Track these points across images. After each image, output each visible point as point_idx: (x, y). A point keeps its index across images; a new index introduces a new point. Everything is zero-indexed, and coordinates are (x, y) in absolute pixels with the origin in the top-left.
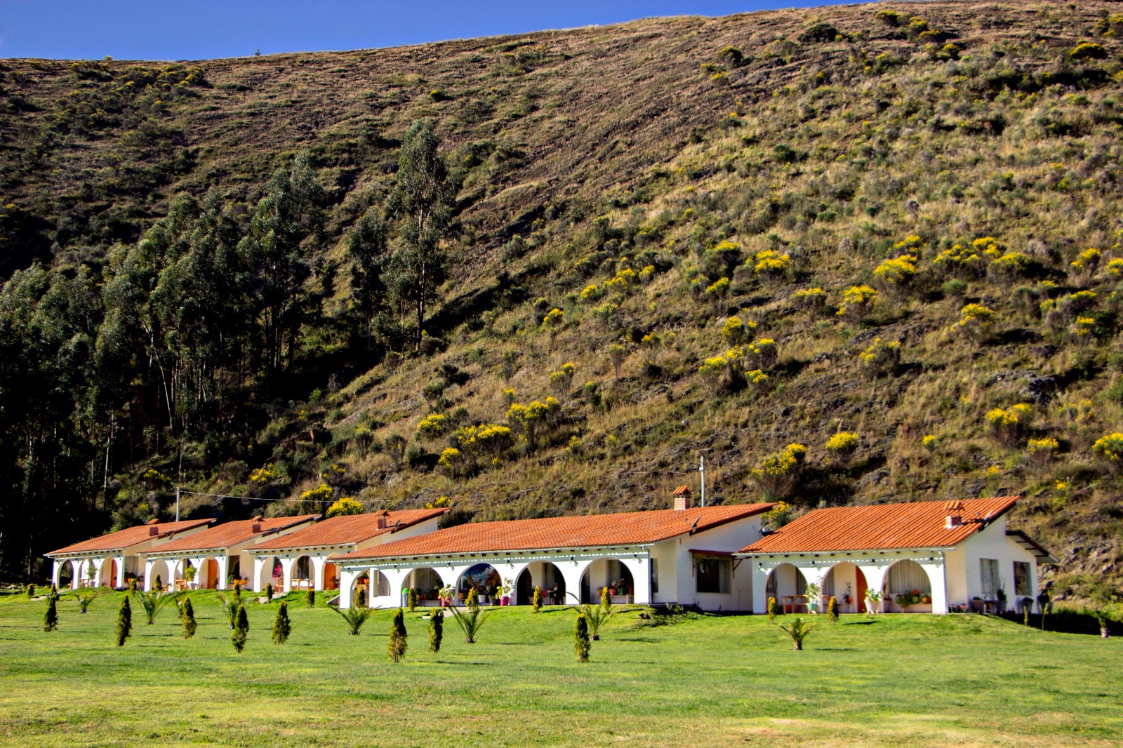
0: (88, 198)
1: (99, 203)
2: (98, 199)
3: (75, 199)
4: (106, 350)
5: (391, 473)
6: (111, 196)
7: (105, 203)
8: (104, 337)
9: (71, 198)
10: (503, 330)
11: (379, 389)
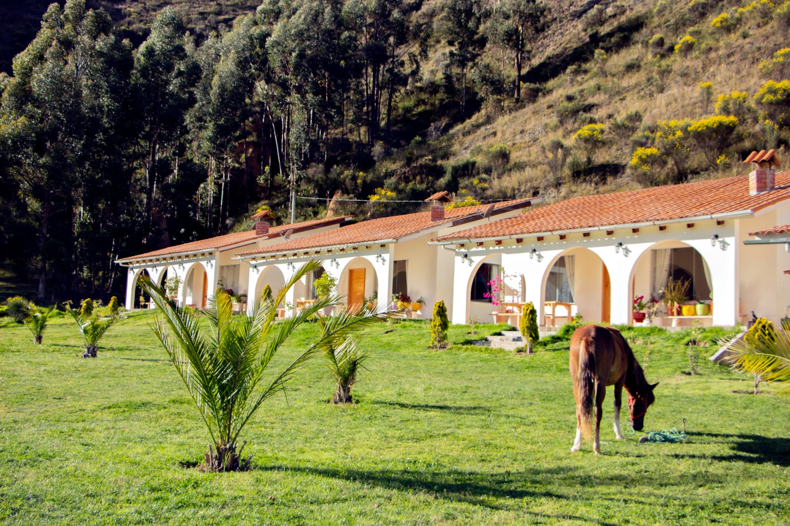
0: (219, 13)
1: (227, 17)
2: (226, 13)
3: (209, 14)
4: (223, 88)
5: (545, 188)
6: (236, 11)
7: (231, 16)
8: (220, 77)
9: (206, 13)
10: (614, 71)
11: (486, 129)
